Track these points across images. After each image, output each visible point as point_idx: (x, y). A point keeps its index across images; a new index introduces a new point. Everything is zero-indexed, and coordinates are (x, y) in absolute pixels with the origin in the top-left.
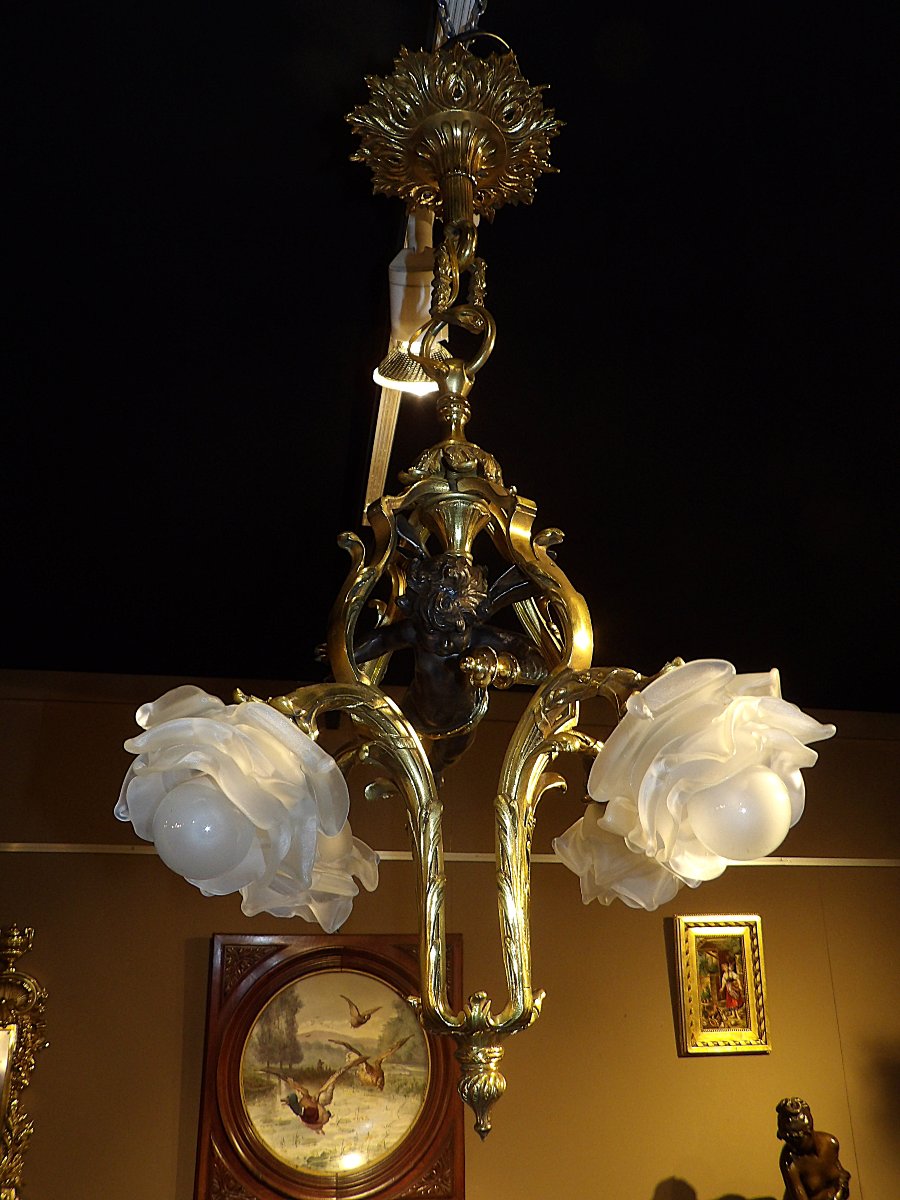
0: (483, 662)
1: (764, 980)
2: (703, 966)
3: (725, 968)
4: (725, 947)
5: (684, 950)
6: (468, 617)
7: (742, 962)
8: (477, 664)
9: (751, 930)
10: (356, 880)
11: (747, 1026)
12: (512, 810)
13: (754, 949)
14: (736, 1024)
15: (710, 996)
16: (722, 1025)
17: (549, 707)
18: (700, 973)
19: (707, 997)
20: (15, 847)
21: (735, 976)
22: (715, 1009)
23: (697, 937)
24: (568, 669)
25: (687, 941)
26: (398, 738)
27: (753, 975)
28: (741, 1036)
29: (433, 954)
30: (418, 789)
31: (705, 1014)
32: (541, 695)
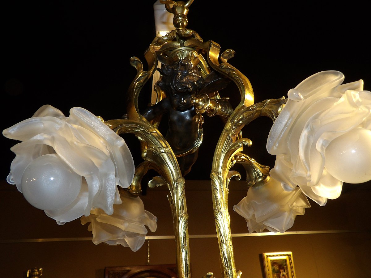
0: (203, 101)
1: (295, 275)
2: (274, 271)
3: (281, 271)
4: (280, 263)
6: (193, 84)
7: (287, 268)
8: (199, 101)
9: (289, 257)
10: (146, 227)
12: (219, 178)
13: (291, 263)
17: (235, 126)
20: (40, 240)
21: (285, 273)
23: (271, 260)
24: (244, 106)
25: (267, 262)
26: (161, 148)
27: (291, 273)
29: (183, 254)
30: (172, 172)
32: (230, 122)
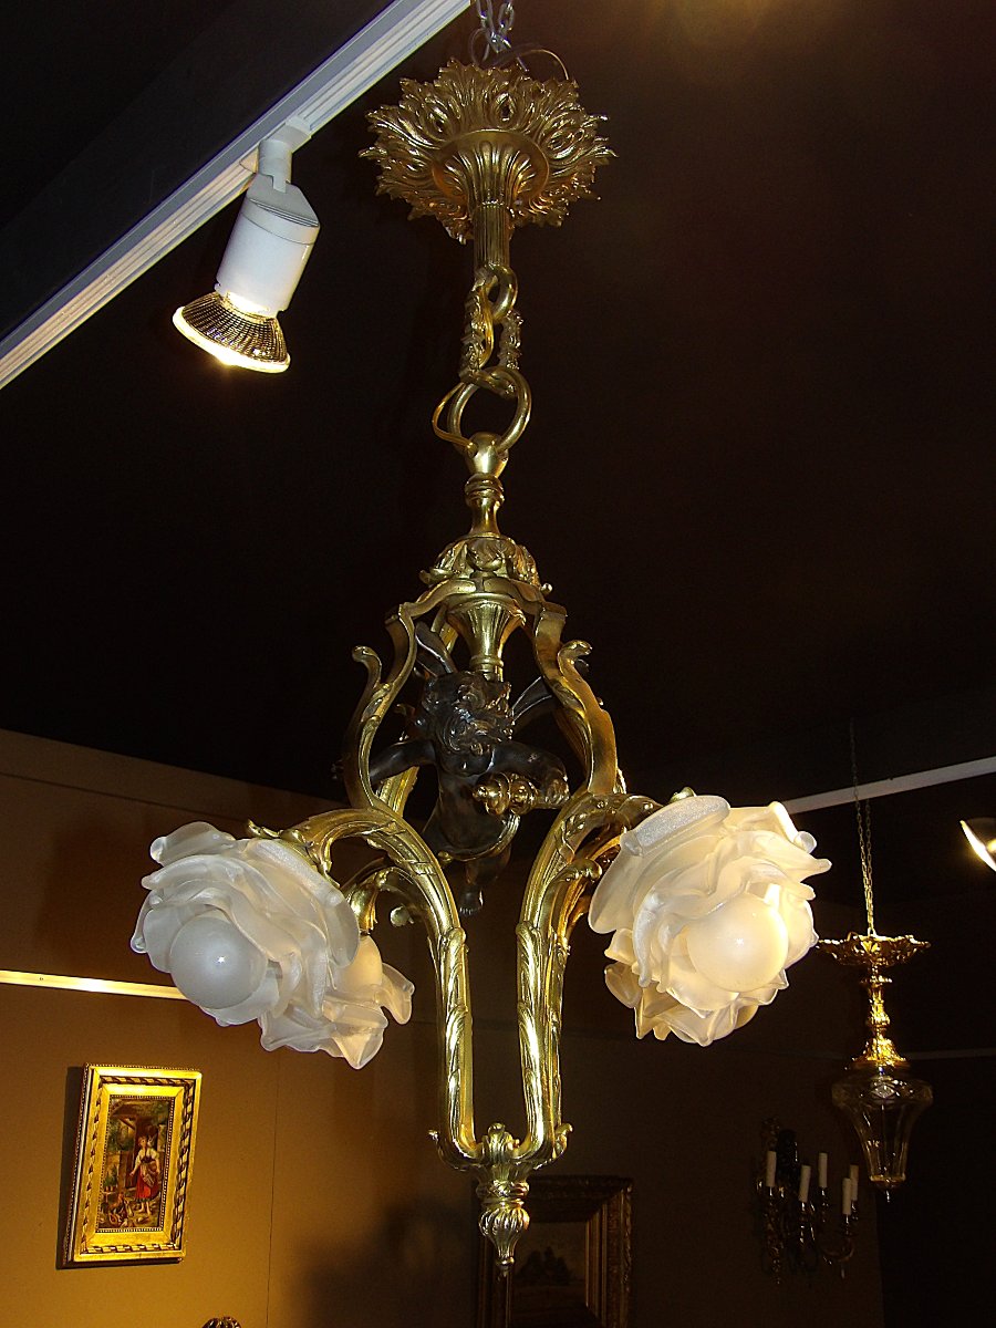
1: (192, 1161)
2: (113, 1139)
3: (143, 1142)
4: (147, 1113)
5: (92, 1115)
7: (167, 1135)
9: (187, 1092)
10: (385, 1012)
11: (158, 1225)
12: (534, 938)
14: (144, 1221)
15: (116, 1182)
16: (125, 1223)
17: (570, 832)
18: (107, 1149)
19: (110, 1183)
21: (154, 1154)
22: (120, 1200)
23: (113, 1097)
24: (588, 793)
25: (98, 1103)
26: (416, 864)
27: (177, 1153)
28: (149, 1238)
30: (438, 916)
31: (105, 1207)
32: (563, 819)
